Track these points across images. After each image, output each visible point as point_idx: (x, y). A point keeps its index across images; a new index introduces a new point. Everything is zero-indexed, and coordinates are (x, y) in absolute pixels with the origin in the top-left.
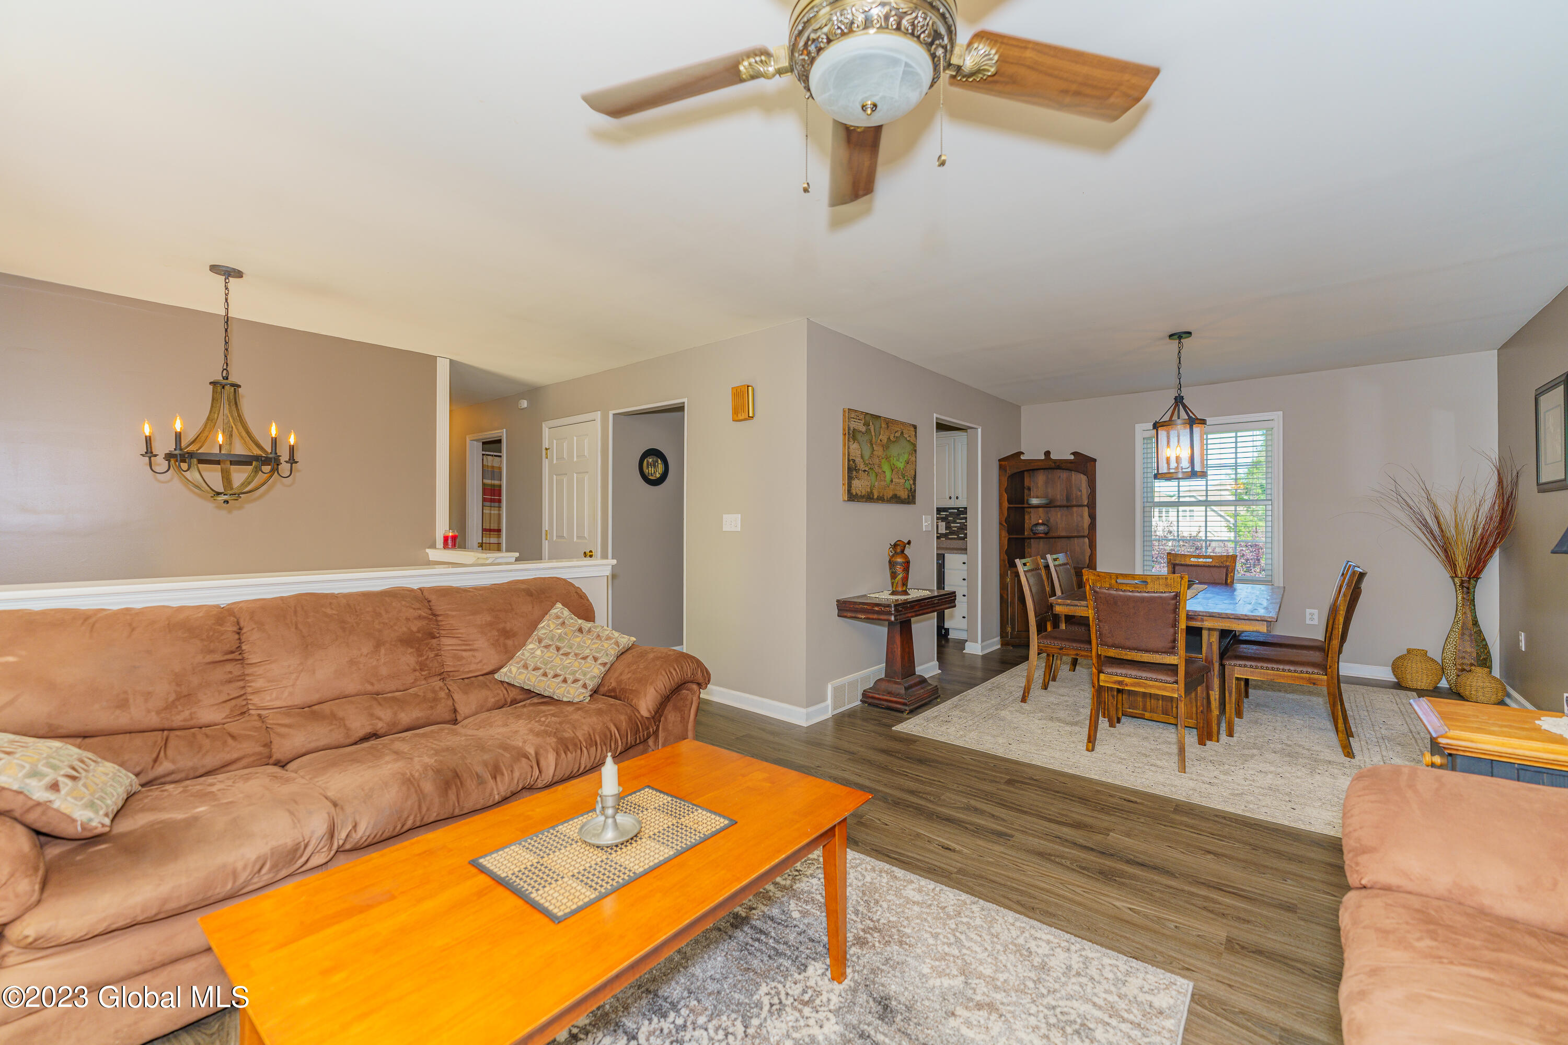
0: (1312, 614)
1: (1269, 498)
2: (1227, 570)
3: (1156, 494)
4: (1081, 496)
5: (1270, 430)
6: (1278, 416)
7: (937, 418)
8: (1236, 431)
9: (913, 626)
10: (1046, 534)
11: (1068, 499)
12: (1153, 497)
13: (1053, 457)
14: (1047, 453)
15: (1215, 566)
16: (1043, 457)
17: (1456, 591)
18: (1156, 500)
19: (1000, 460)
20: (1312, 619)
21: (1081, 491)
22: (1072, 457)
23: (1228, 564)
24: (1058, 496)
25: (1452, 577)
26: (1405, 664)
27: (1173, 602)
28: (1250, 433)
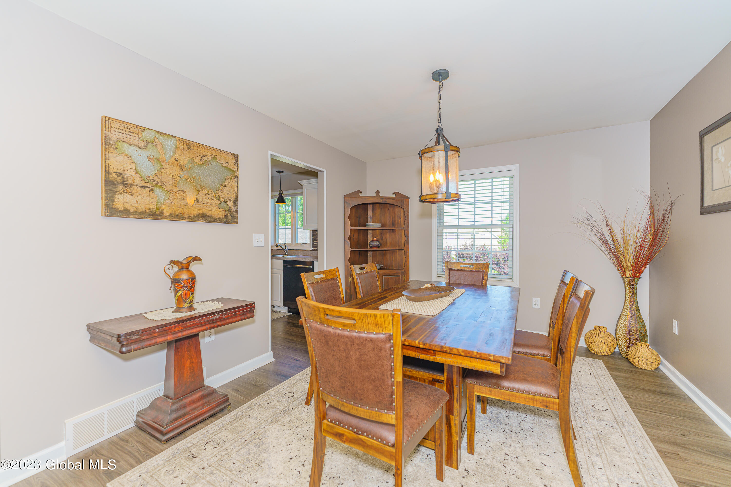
0: (536, 301)
1: (511, 222)
2: (483, 274)
3: (445, 221)
4: (401, 222)
5: (512, 177)
6: (516, 167)
7: (271, 155)
8: (492, 178)
9: (201, 341)
10: (379, 247)
11: (393, 224)
12: (443, 222)
13: (381, 195)
14: (378, 192)
15: (475, 271)
16: (374, 195)
17: (625, 287)
18: (445, 224)
19: (345, 196)
20: (536, 305)
21: (400, 219)
22: (394, 196)
23: (483, 269)
24: (387, 222)
25: (622, 277)
26: (594, 338)
27: (388, 345)
28: (500, 179)
